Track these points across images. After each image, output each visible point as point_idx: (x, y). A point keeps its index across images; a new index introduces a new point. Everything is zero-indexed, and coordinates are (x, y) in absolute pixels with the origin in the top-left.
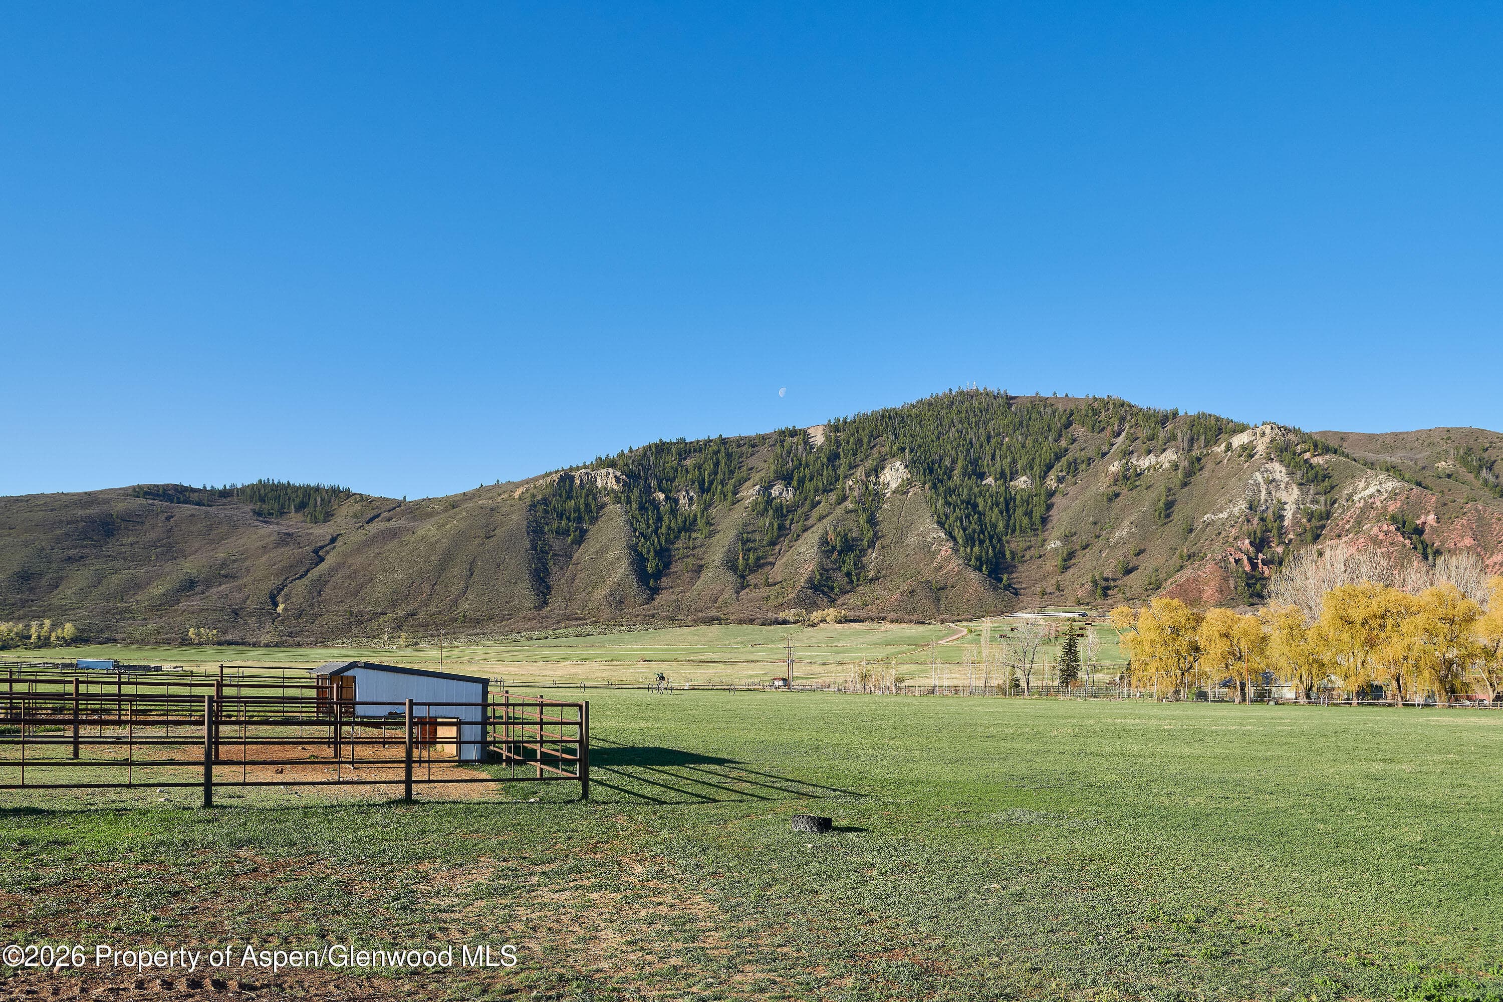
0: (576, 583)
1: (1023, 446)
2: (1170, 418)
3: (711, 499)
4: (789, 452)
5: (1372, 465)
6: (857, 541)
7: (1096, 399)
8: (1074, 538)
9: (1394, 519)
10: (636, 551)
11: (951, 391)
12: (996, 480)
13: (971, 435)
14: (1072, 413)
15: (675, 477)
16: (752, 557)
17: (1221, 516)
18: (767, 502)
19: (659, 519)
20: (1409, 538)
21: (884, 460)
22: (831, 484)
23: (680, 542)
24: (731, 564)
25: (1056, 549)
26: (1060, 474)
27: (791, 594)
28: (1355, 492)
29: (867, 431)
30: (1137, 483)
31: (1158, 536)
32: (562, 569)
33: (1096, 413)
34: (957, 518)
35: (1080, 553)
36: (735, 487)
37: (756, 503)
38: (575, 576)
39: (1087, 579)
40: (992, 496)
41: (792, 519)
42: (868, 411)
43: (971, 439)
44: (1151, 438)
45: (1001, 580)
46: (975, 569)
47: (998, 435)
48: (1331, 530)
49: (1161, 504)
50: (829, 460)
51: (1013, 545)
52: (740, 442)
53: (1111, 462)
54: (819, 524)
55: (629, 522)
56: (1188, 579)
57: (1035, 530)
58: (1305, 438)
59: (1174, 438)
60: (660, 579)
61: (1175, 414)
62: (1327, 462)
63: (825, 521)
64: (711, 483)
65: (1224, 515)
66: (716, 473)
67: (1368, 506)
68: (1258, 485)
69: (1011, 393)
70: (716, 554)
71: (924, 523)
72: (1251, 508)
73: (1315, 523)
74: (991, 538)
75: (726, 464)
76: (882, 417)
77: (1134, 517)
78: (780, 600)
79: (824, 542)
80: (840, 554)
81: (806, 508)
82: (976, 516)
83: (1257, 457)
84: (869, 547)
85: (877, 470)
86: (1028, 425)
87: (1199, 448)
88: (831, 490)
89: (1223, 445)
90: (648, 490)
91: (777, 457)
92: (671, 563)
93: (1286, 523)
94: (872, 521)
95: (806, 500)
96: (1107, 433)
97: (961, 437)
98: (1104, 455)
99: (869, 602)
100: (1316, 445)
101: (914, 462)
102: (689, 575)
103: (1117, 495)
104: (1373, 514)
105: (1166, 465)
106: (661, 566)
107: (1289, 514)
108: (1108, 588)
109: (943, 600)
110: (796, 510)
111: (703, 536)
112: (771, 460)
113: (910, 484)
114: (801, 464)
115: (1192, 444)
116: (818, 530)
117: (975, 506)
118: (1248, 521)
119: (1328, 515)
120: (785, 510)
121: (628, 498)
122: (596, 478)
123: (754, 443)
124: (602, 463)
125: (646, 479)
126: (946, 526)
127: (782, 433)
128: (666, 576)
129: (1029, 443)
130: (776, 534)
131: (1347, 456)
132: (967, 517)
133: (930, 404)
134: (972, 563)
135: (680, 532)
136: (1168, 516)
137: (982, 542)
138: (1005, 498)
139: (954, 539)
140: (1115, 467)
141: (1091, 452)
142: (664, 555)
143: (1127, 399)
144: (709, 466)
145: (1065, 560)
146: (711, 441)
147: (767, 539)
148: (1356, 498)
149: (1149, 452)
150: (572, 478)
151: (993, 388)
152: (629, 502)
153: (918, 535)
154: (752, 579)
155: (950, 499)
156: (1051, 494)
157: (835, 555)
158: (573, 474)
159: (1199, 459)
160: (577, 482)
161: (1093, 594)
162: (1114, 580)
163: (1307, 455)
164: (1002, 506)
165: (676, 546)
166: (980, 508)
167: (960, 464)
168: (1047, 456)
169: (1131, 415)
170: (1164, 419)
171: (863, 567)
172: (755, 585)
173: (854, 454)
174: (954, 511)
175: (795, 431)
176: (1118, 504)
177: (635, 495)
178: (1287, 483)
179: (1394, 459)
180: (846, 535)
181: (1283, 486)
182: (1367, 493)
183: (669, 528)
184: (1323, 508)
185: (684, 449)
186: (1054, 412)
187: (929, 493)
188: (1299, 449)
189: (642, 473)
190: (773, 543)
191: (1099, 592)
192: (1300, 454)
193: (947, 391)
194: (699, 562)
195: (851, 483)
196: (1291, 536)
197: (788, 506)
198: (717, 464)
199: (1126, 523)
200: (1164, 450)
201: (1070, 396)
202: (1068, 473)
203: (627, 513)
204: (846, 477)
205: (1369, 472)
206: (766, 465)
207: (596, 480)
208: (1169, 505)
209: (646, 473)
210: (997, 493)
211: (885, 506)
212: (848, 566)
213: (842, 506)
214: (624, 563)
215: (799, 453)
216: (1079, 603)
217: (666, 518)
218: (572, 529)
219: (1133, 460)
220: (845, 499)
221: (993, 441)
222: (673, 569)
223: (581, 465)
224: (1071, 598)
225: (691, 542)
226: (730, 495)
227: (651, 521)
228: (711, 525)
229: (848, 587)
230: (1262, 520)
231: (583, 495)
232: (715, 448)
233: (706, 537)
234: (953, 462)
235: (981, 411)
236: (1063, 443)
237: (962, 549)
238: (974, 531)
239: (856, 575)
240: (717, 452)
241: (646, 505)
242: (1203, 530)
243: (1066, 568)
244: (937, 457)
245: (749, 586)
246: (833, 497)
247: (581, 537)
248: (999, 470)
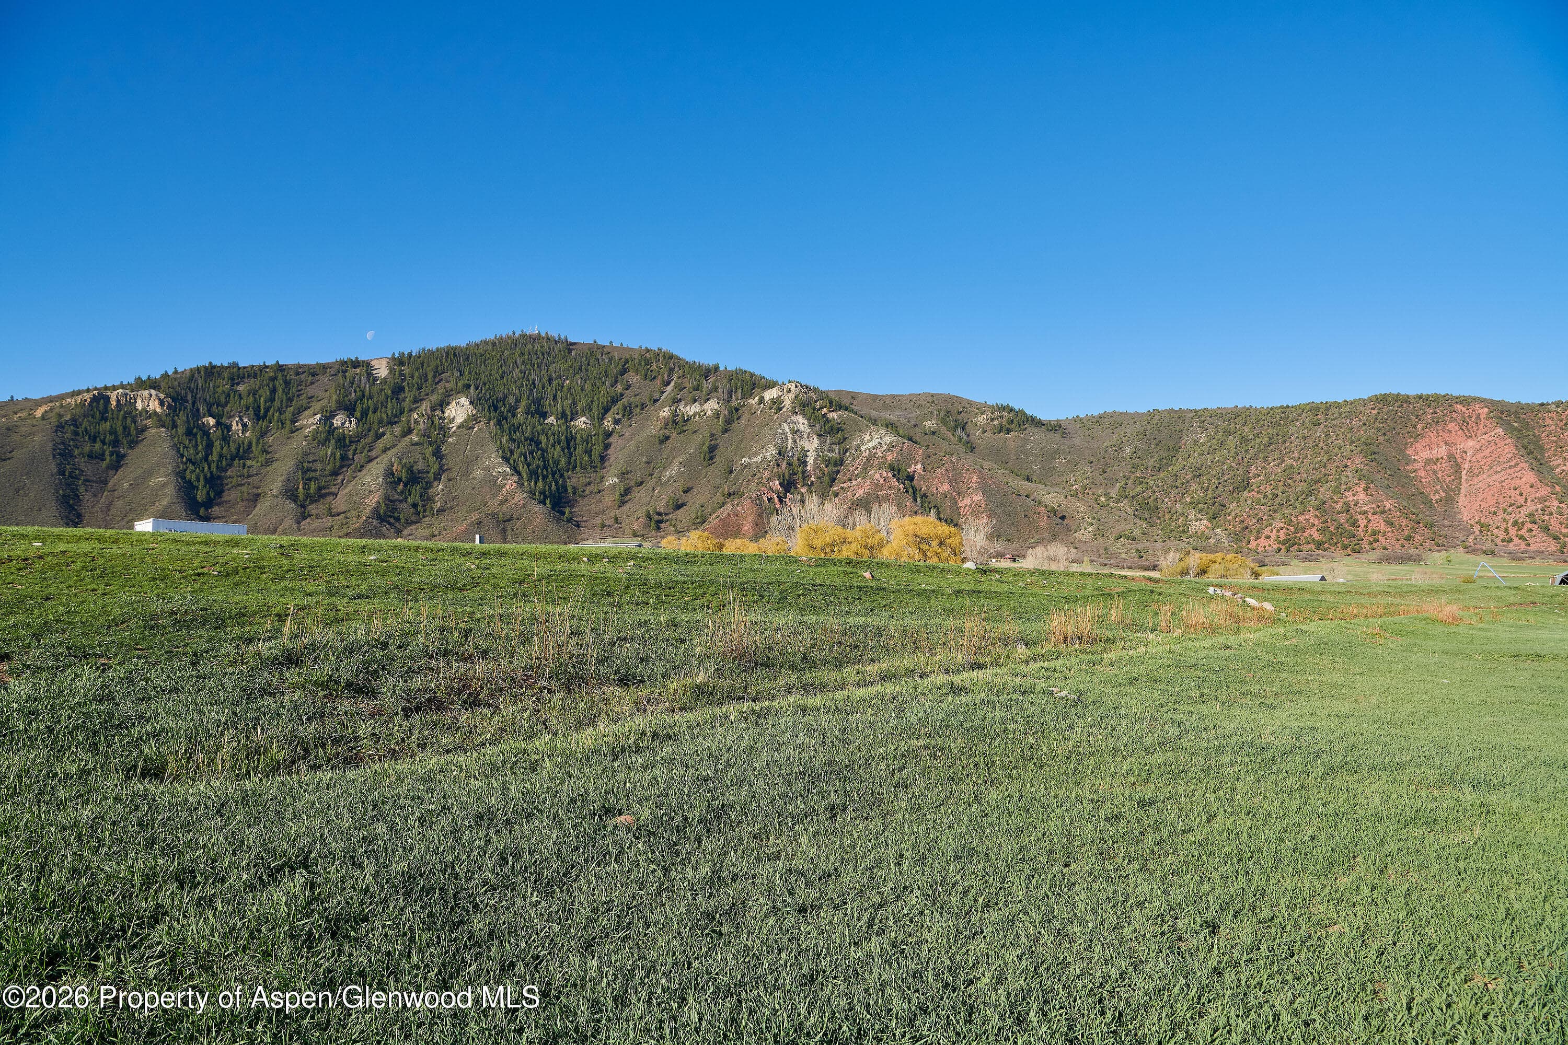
0: (113, 511)
1: (583, 389)
2: (713, 371)
3: (268, 427)
4: (352, 383)
5: (874, 422)
6: (423, 473)
7: (648, 351)
8: (629, 476)
9: (891, 467)
10: (183, 478)
11: (514, 333)
12: (557, 419)
13: (534, 376)
14: (627, 362)
15: (227, 403)
16: (313, 486)
17: (755, 459)
18: (329, 432)
19: (210, 446)
20: (903, 484)
21: (449, 396)
22: (396, 416)
23: (233, 469)
24: (290, 493)
25: (614, 485)
26: (617, 417)
27: (356, 524)
28: (862, 443)
29: (433, 366)
30: (685, 428)
31: (703, 475)
32: (95, 495)
33: (648, 362)
34: (521, 454)
35: (636, 489)
36: (293, 415)
37: (317, 432)
38: (111, 503)
39: (642, 513)
40: (553, 434)
41: (355, 450)
42: (433, 346)
43: (534, 380)
44: (697, 389)
45: (563, 514)
46: (540, 502)
47: (559, 377)
48: (844, 474)
49: (705, 447)
50: (393, 392)
51: (574, 481)
52: (299, 370)
53: (662, 408)
54: (384, 456)
55: (175, 447)
56: (729, 514)
57: (594, 467)
58: (823, 396)
59: (716, 389)
60: (211, 508)
61: (716, 368)
62: (840, 417)
63: (390, 453)
64: (267, 410)
65: (758, 459)
66: (273, 400)
67: (872, 456)
68: (785, 434)
69: (571, 339)
70: (274, 483)
71: (489, 457)
72: (780, 454)
73: (831, 468)
74: (553, 474)
75: (283, 391)
76: (447, 353)
77: (683, 458)
78: (345, 531)
79: (389, 473)
80: (405, 485)
81: (369, 439)
82: (539, 453)
83: (784, 410)
84: (435, 479)
85: (443, 404)
86: (587, 370)
87: (737, 399)
88: (396, 423)
89: (757, 398)
90: (197, 415)
91: (338, 387)
92: (222, 491)
93: (808, 468)
94: (438, 454)
95: (369, 431)
96: (658, 382)
97: (523, 377)
98: (655, 401)
99: (436, 533)
100: (831, 403)
101: (479, 399)
102: (245, 503)
103: (667, 438)
104: (876, 462)
105: (710, 413)
106: (212, 495)
107: (810, 460)
108: (661, 522)
109: (509, 532)
110: (359, 441)
111: (259, 464)
112: (333, 390)
113: (475, 420)
114: (364, 396)
115: (731, 396)
116: (384, 460)
117: (538, 443)
118: (778, 465)
119: (841, 462)
120: (347, 441)
121: (174, 421)
122: (135, 400)
123: (315, 372)
124: (141, 384)
125: (194, 403)
126: (511, 461)
127: (343, 363)
128: (219, 504)
129: (588, 387)
130: (338, 464)
131: (856, 413)
132: (531, 453)
133: (494, 344)
134: (537, 496)
135: (233, 459)
136: (711, 458)
137: (545, 478)
138: (566, 437)
139: (519, 473)
140: (665, 413)
141: (644, 398)
142: (216, 484)
143: (675, 351)
144: (265, 393)
145: (622, 496)
146: (267, 367)
147: (328, 468)
148: (863, 449)
149: (695, 401)
150: (107, 399)
151: (554, 333)
152: (174, 426)
153: (483, 469)
154: (313, 509)
155: (514, 436)
156: (609, 434)
157: (401, 487)
158: (109, 393)
159: (737, 410)
160: (114, 403)
161: (647, 526)
162: (666, 514)
163: (825, 411)
164: (564, 444)
165: (228, 473)
166: (543, 445)
167: (523, 402)
168: (605, 400)
169: (679, 366)
170: (708, 372)
171: (430, 499)
172: (317, 515)
173: (419, 388)
174: (519, 447)
175: (358, 362)
176: (669, 445)
177: (181, 419)
178: (809, 434)
179: (892, 417)
180: (412, 467)
181: (805, 436)
182: (871, 444)
183: (221, 456)
184: (838, 456)
185: (237, 374)
186: (610, 360)
187: (494, 429)
188: (818, 405)
189: (189, 397)
190: (335, 473)
191: (653, 525)
192: (819, 410)
193: (511, 333)
194: (256, 491)
195: (416, 416)
196: (813, 479)
197: (351, 437)
198: (274, 391)
199: (676, 463)
200: (708, 400)
201: (625, 346)
202: (623, 416)
203: (172, 437)
204: (410, 410)
205: (873, 427)
206: (327, 394)
207: (136, 402)
208: (713, 449)
209: (194, 397)
210: (559, 431)
211: (450, 440)
212: (415, 497)
213: (407, 439)
214: (170, 490)
215: (362, 385)
216: (635, 535)
217: (217, 444)
218: (107, 453)
219: (681, 407)
220: (410, 431)
221: (555, 383)
222: (226, 496)
223: (117, 383)
224: (628, 531)
225: (245, 471)
226: (288, 423)
227: (200, 448)
228: (268, 453)
229: (414, 518)
230: (789, 464)
231: (121, 417)
232: (272, 374)
233: (262, 465)
234: (516, 400)
235: (543, 354)
236: (619, 388)
237: (526, 484)
238: (538, 467)
239: (423, 506)
240: (273, 379)
241: (194, 430)
242: (741, 472)
243: (622, 503)
244: (501, 395)
245: (310, 516)
246: (397, 429)
247: (118, 463)
248: (560, 410)
